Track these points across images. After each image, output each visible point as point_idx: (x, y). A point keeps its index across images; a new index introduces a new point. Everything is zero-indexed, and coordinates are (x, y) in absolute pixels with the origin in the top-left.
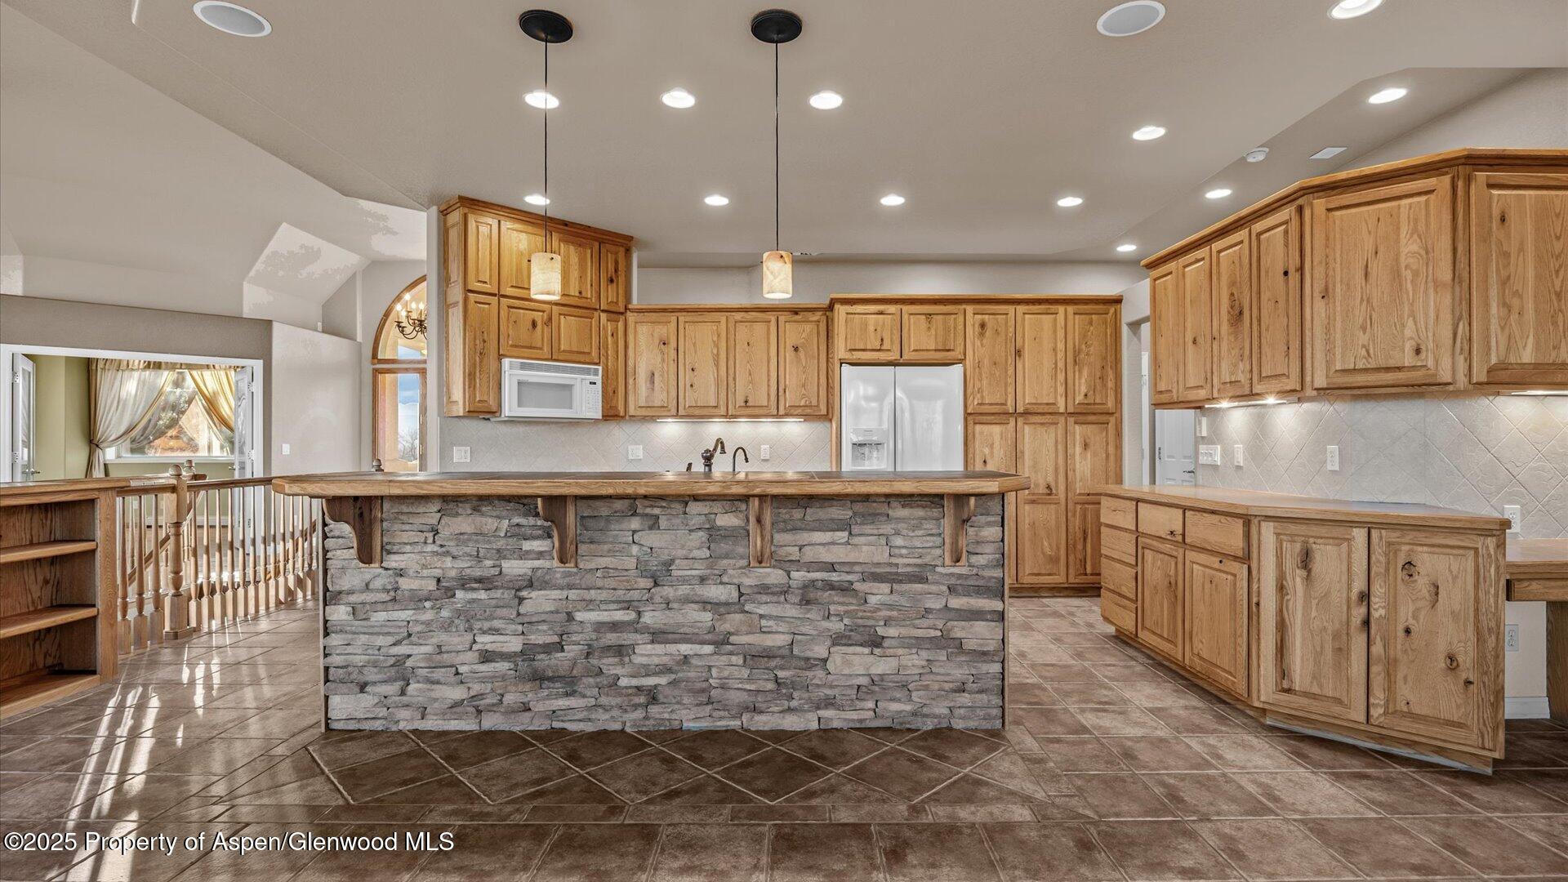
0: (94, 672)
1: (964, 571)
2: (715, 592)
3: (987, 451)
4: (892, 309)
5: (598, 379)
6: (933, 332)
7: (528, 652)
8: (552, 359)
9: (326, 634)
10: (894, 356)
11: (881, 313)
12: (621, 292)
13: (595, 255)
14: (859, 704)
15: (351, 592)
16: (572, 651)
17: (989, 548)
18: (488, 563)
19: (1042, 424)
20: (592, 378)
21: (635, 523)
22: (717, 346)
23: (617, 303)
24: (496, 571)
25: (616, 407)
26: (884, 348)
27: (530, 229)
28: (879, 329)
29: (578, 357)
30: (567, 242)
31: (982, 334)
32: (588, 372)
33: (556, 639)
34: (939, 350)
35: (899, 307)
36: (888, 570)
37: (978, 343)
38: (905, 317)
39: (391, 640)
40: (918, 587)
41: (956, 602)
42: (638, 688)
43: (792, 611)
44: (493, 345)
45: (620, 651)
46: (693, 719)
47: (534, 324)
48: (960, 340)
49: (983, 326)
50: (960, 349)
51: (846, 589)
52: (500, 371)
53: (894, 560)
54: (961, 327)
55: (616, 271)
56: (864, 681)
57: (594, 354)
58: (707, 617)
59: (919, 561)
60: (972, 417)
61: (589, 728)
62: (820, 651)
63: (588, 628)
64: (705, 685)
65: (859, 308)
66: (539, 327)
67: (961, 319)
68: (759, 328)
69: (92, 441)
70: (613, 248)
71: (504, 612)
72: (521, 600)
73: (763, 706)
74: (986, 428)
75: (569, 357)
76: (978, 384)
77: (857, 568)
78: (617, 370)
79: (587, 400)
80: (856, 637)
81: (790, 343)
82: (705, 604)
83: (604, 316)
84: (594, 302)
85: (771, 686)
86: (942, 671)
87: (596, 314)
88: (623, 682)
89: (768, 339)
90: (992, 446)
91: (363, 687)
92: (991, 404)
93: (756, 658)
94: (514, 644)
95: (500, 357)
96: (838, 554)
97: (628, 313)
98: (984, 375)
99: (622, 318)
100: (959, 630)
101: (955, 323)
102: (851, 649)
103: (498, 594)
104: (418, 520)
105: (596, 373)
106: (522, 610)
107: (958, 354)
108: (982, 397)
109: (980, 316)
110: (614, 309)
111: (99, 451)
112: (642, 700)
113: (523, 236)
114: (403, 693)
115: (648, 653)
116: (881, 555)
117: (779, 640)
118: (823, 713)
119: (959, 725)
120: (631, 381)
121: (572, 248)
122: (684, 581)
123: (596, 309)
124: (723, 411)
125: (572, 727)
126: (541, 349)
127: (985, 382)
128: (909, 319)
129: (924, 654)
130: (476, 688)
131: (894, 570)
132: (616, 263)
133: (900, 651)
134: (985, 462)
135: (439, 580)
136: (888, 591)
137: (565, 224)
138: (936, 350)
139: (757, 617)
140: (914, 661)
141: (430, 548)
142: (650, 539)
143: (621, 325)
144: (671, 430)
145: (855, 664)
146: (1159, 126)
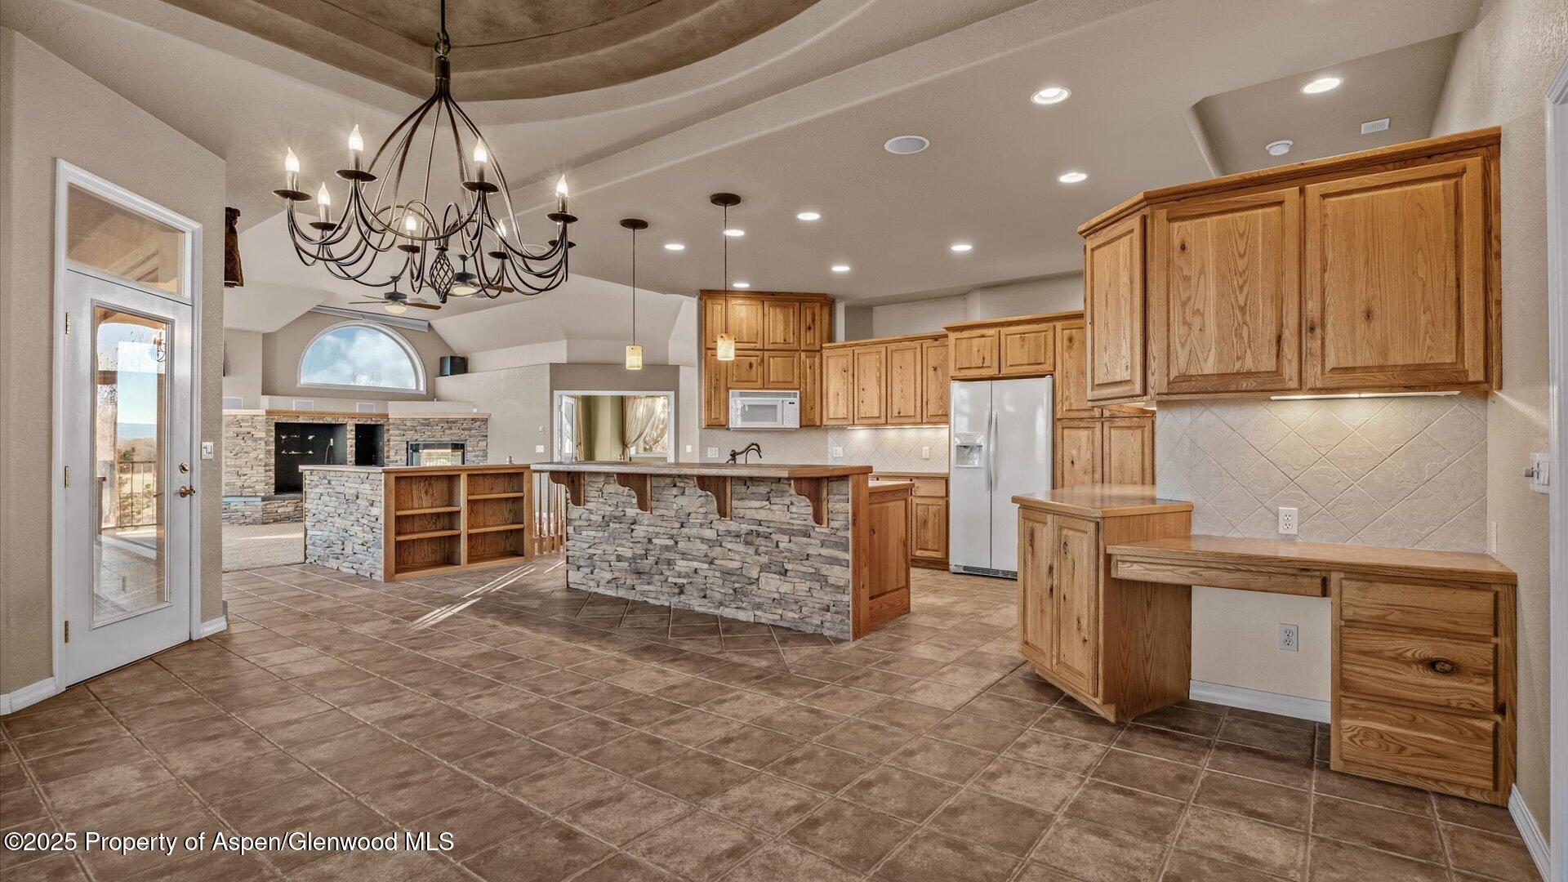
0: (523, 555)
1: (826, 530)
2: (709, 534)
3: (1074, 452)
4: (991, 332)
5: (797, 400)
6: (1026, 348)
7: (634, 558)
8: (763, 388)
9: (568, 540)
10: (993, 372)
11: (983, 336)
12: (817, 335)
13: (797, 312)
14: (774, 610)
15: (575, 520)
16: (651, 559)
17: (841, 517)
18: (620, 509)
19: (1129, 428)
20: (792, 399)
21: (675, 491)
22: (879, 370)
23: (814, 344)
24: (622, 514)
25: (813, 419)
26: (985, 365)
27: (748, 302)
28: (981, 350)
29: (784, 385)
30: (775, 306)
31: (1070, 347)
32: (789, 395)
33: (644, 552)
34: (1032, 364)
35: (998, 329)
36: (788, 527)
37: (1066, 355)
38: (1003, 338)
39: (587, 545)
40: (805, 539)
41: (824, 552)
42: (675, 584)
43: (741, 548)
44: (722, 382)
45: (670, 563)
46: (698, 606)
47: (751, 365)
48: (1050, 354)
49: (1071, 340)
50: (1050, 361)
51: (767, 537)
52: (727, 399)
53: (792, 521)
54: (1050, 343)
55: (813, 320)
56: (776, 596)
57: (796, 381)
58: (705, 547)
59: (803, 523)
60: (1058, 423)
61: (657, 603)
62: (754, 574)
63: (658, 548)
64: (704, 587)
65: (966, 334)
66: (754, 367)
67: (1050, 335)
68: (909, 355)
69: (624, 444)
70: (810, 304)
71: (626, 535)
72: (632, 530)
73: (727, 603)
74: (1074, 433)
75: (776, 385)
76: (1067, 393)
77: (772, 525)
78: (814, 392)
79: (789, 413)
80: (774, 568)
81: (932, 363)
82: (703, 540)
83: (803, 355)
84: (795, 346)
85: (731, 591)
86: (817, 595)
87: (797, 354)
88: (670, 580)
89: (915, 362)
90: (1079, 448)
91: (579, 568)
92: (1079, 410)
93: (727, 573)
94: (629, 554)
95: (728, 389)
96: (761, 515)
97: (824, 350)
98: (1072, 384)
99: (818, 355)
100: (825, 570)
101: (1045, 339)
102: (771, 575)
103: (622, 526)
104: (596, 485)
105: (795, 396)
106: (634, 534)
107: (1047, 367)
108: (1071, 404)
109: (1068, 331)
110: (812, 348)
111: (627, 450)
112: (677, 591)
113: (743, 308)
114: (592, 573)
115: (682, 565)
116: (786, 518)
117: (736, 565)
118: (758, 613)
119: (827, 633)
120: (824, 400)
121: (778, 310)
122: (694, 525)
123: (797, 350)
124: (883, 420)
125: (651, 601)
126: (756, 381)
127: (1072, 390)
128: (1006, 339)
129: (808, 584)
130: (616, 574)
131: (791, 527)
132: (814, 314)
133: (796, 580)
134: (1072, 462)
135: (603, 517)
136: (787, 540)
137: (773, 294)
138: (1029, 364)
139: (726, 550)
140: (803, 587)
141: (601, 500)
142: (681, 501)
143: (817, 360)
144: (861, 435)
145: (772, 584)
146: (1081, 172)
